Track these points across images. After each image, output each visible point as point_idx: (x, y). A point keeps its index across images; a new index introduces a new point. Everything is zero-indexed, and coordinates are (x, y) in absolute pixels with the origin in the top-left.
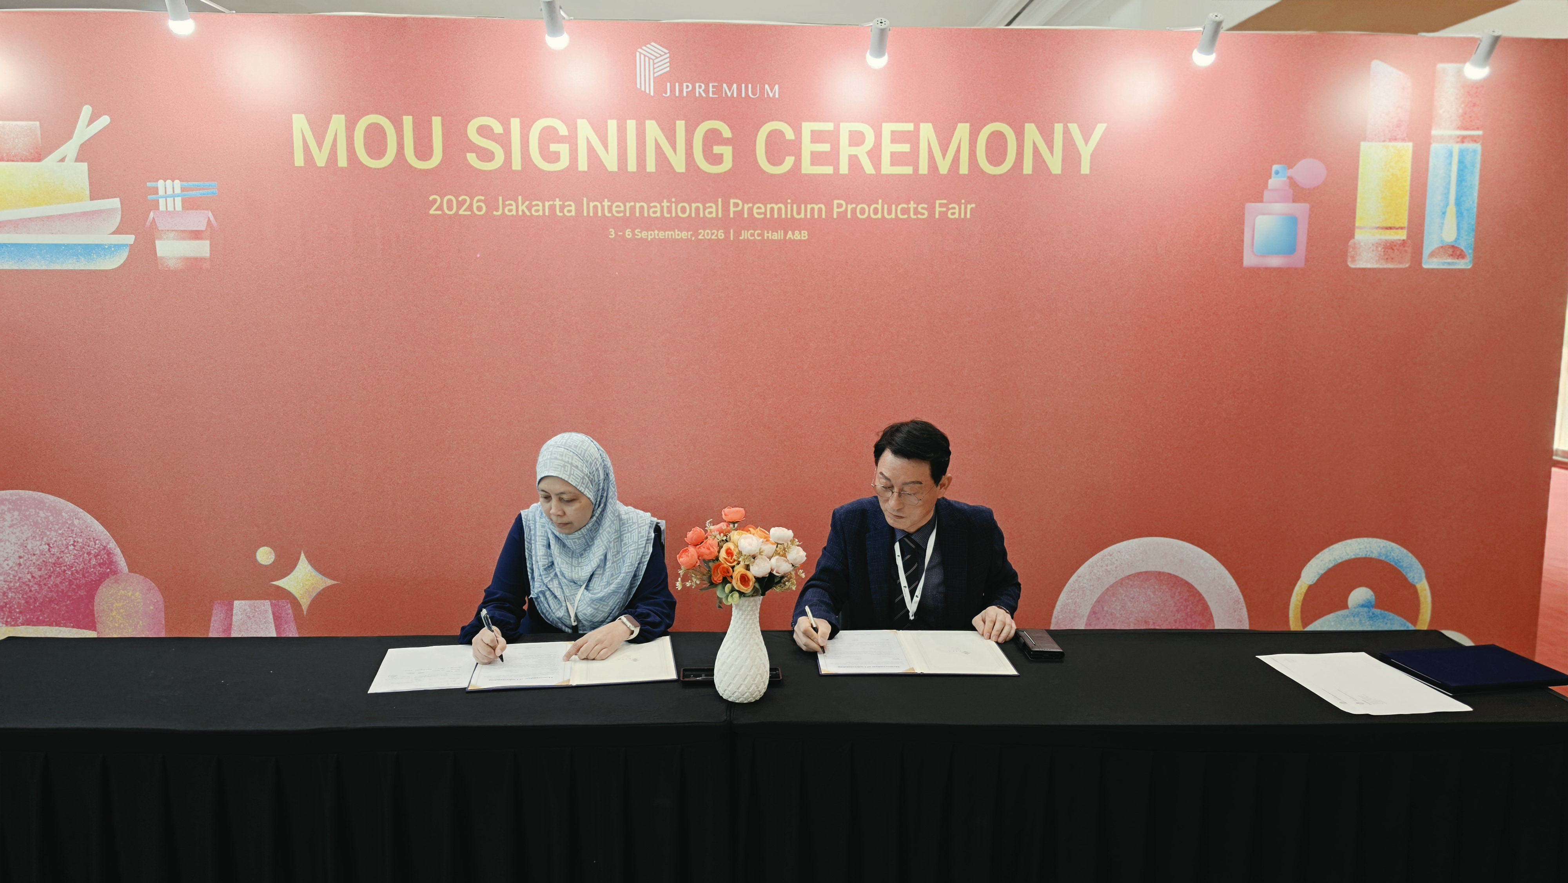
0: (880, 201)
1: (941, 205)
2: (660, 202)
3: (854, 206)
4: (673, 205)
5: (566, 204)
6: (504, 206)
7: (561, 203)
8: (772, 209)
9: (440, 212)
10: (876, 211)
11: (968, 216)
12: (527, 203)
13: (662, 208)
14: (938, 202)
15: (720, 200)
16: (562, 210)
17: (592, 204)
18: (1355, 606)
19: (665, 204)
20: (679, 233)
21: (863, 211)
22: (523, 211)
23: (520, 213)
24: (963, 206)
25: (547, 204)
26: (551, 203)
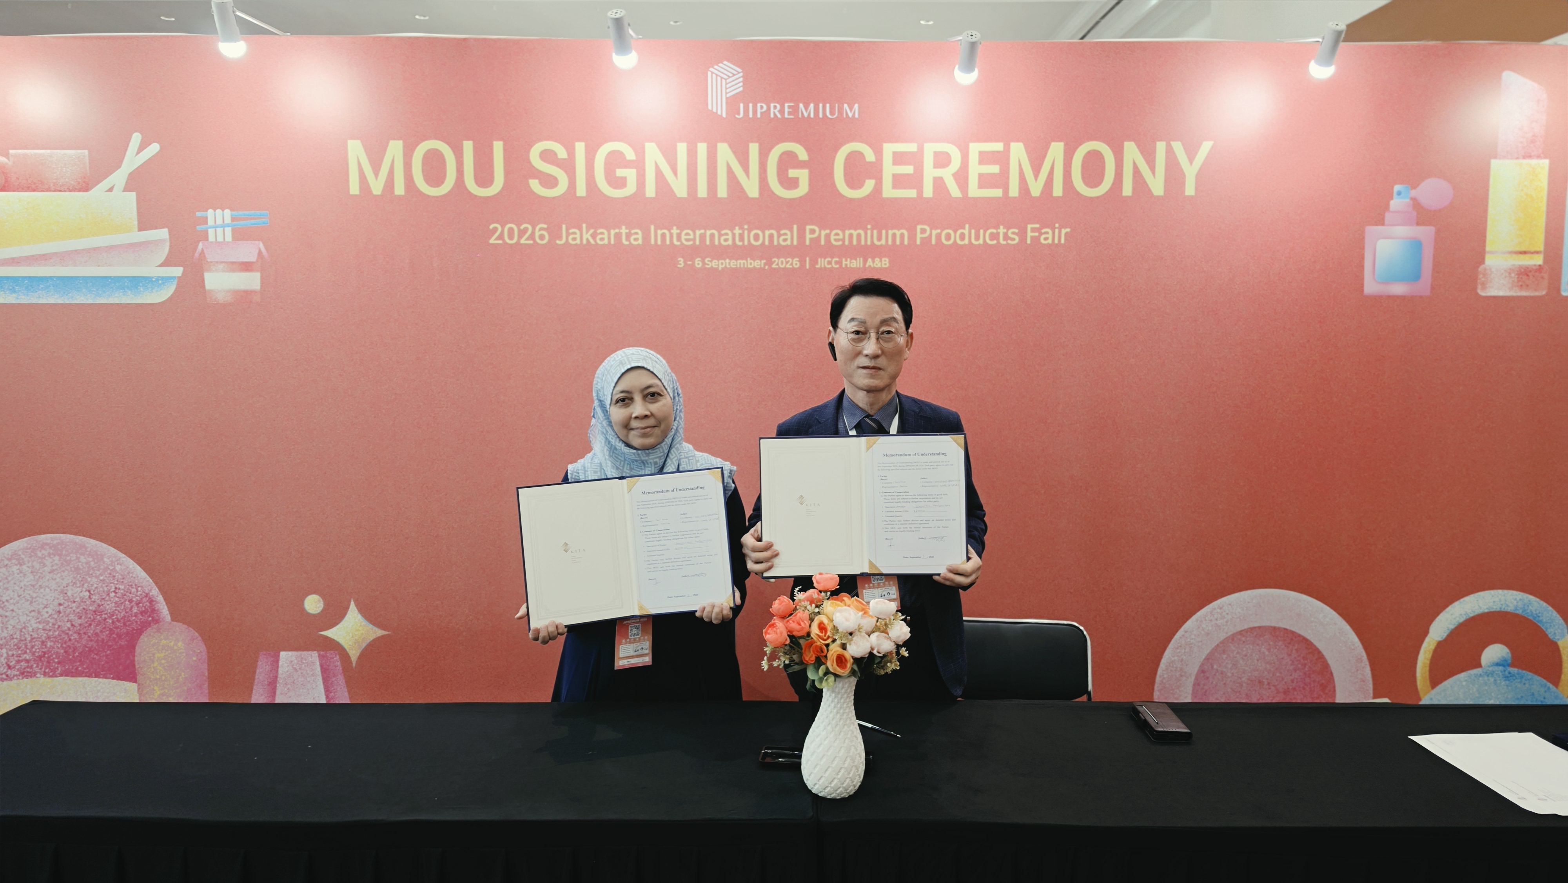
0: (967, 226)
1: (1033, 230)
2: (732, 230)
3: (939, 231)
4: (746, 232)
5: (633, 232)
6: (568, 234)
7: (627, 231)
8: (851, 236)
9: (500, 242)
10: (962, 237)
11: (1063, 241)
12: (592, 231)
13: (734, 235)
14: (1029, 226)
15: (795, 227)
16: (628, 238)
17: (659, 232)
18: (1489, 664)
19: (737, 231)
20: (752, 261)
21: (948, 237)
22: (587, 240)
23: (585, 242)
24: (1057, 231)
25: (613, 232)
26: (617, 231)
